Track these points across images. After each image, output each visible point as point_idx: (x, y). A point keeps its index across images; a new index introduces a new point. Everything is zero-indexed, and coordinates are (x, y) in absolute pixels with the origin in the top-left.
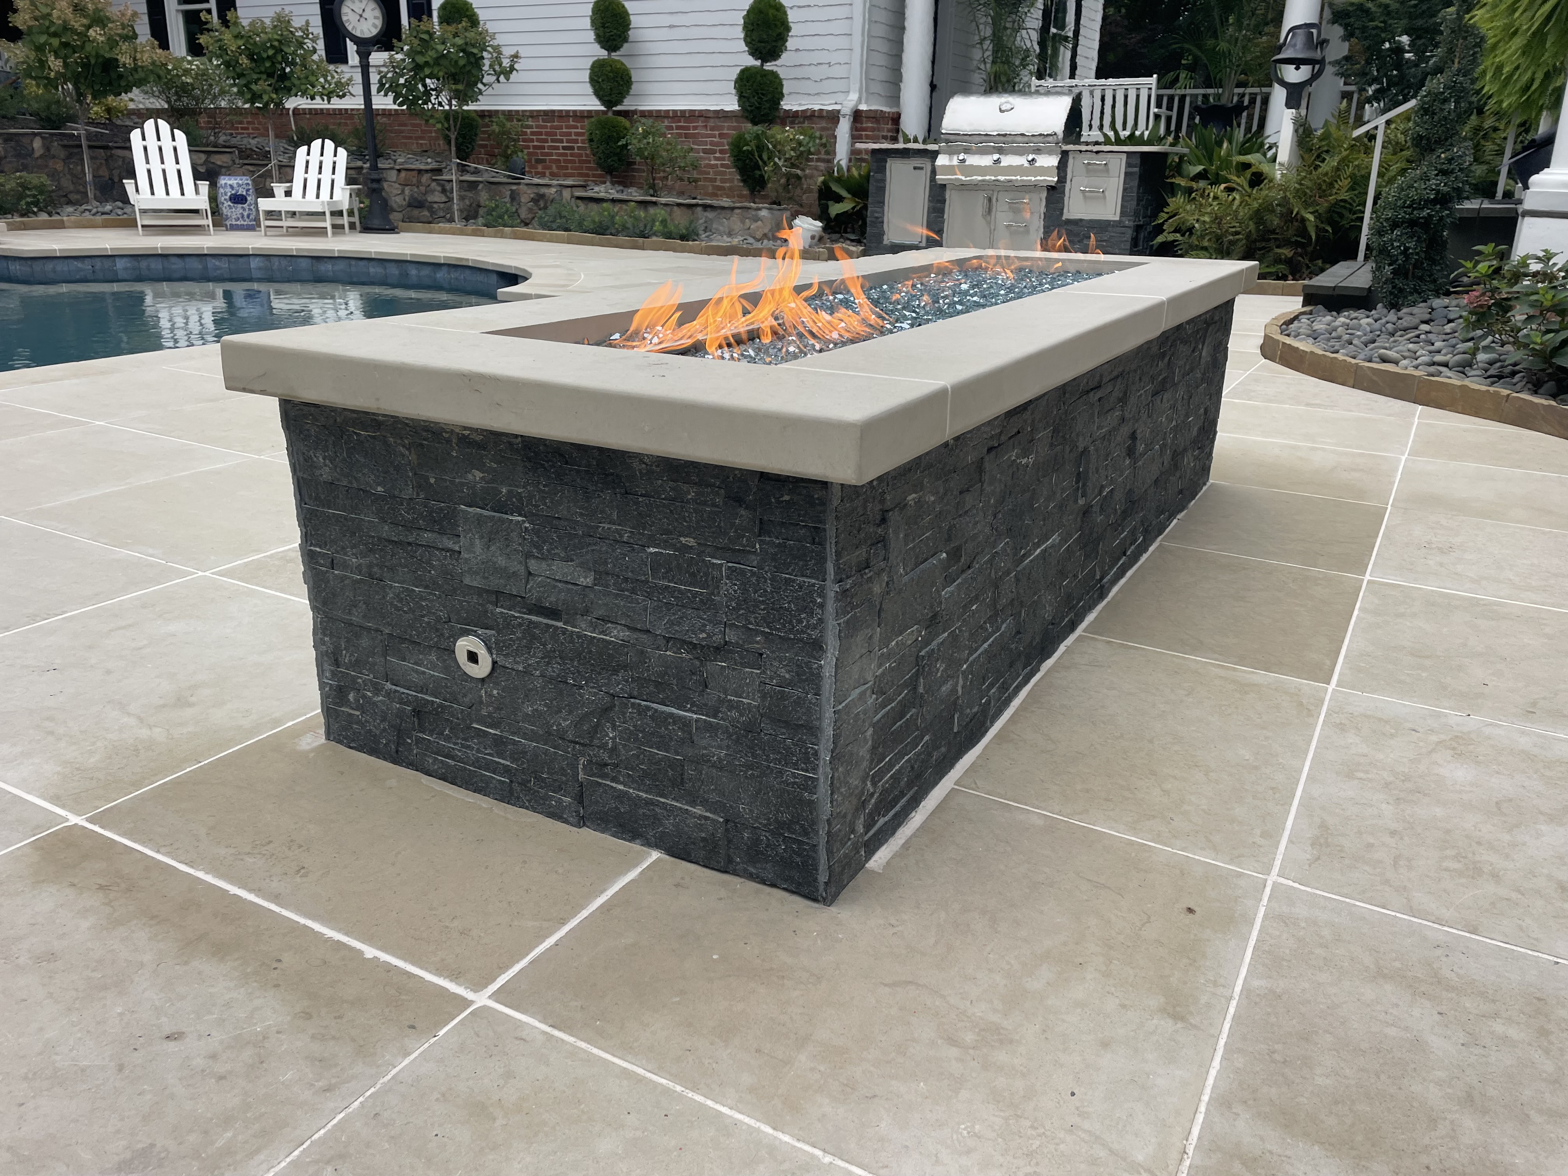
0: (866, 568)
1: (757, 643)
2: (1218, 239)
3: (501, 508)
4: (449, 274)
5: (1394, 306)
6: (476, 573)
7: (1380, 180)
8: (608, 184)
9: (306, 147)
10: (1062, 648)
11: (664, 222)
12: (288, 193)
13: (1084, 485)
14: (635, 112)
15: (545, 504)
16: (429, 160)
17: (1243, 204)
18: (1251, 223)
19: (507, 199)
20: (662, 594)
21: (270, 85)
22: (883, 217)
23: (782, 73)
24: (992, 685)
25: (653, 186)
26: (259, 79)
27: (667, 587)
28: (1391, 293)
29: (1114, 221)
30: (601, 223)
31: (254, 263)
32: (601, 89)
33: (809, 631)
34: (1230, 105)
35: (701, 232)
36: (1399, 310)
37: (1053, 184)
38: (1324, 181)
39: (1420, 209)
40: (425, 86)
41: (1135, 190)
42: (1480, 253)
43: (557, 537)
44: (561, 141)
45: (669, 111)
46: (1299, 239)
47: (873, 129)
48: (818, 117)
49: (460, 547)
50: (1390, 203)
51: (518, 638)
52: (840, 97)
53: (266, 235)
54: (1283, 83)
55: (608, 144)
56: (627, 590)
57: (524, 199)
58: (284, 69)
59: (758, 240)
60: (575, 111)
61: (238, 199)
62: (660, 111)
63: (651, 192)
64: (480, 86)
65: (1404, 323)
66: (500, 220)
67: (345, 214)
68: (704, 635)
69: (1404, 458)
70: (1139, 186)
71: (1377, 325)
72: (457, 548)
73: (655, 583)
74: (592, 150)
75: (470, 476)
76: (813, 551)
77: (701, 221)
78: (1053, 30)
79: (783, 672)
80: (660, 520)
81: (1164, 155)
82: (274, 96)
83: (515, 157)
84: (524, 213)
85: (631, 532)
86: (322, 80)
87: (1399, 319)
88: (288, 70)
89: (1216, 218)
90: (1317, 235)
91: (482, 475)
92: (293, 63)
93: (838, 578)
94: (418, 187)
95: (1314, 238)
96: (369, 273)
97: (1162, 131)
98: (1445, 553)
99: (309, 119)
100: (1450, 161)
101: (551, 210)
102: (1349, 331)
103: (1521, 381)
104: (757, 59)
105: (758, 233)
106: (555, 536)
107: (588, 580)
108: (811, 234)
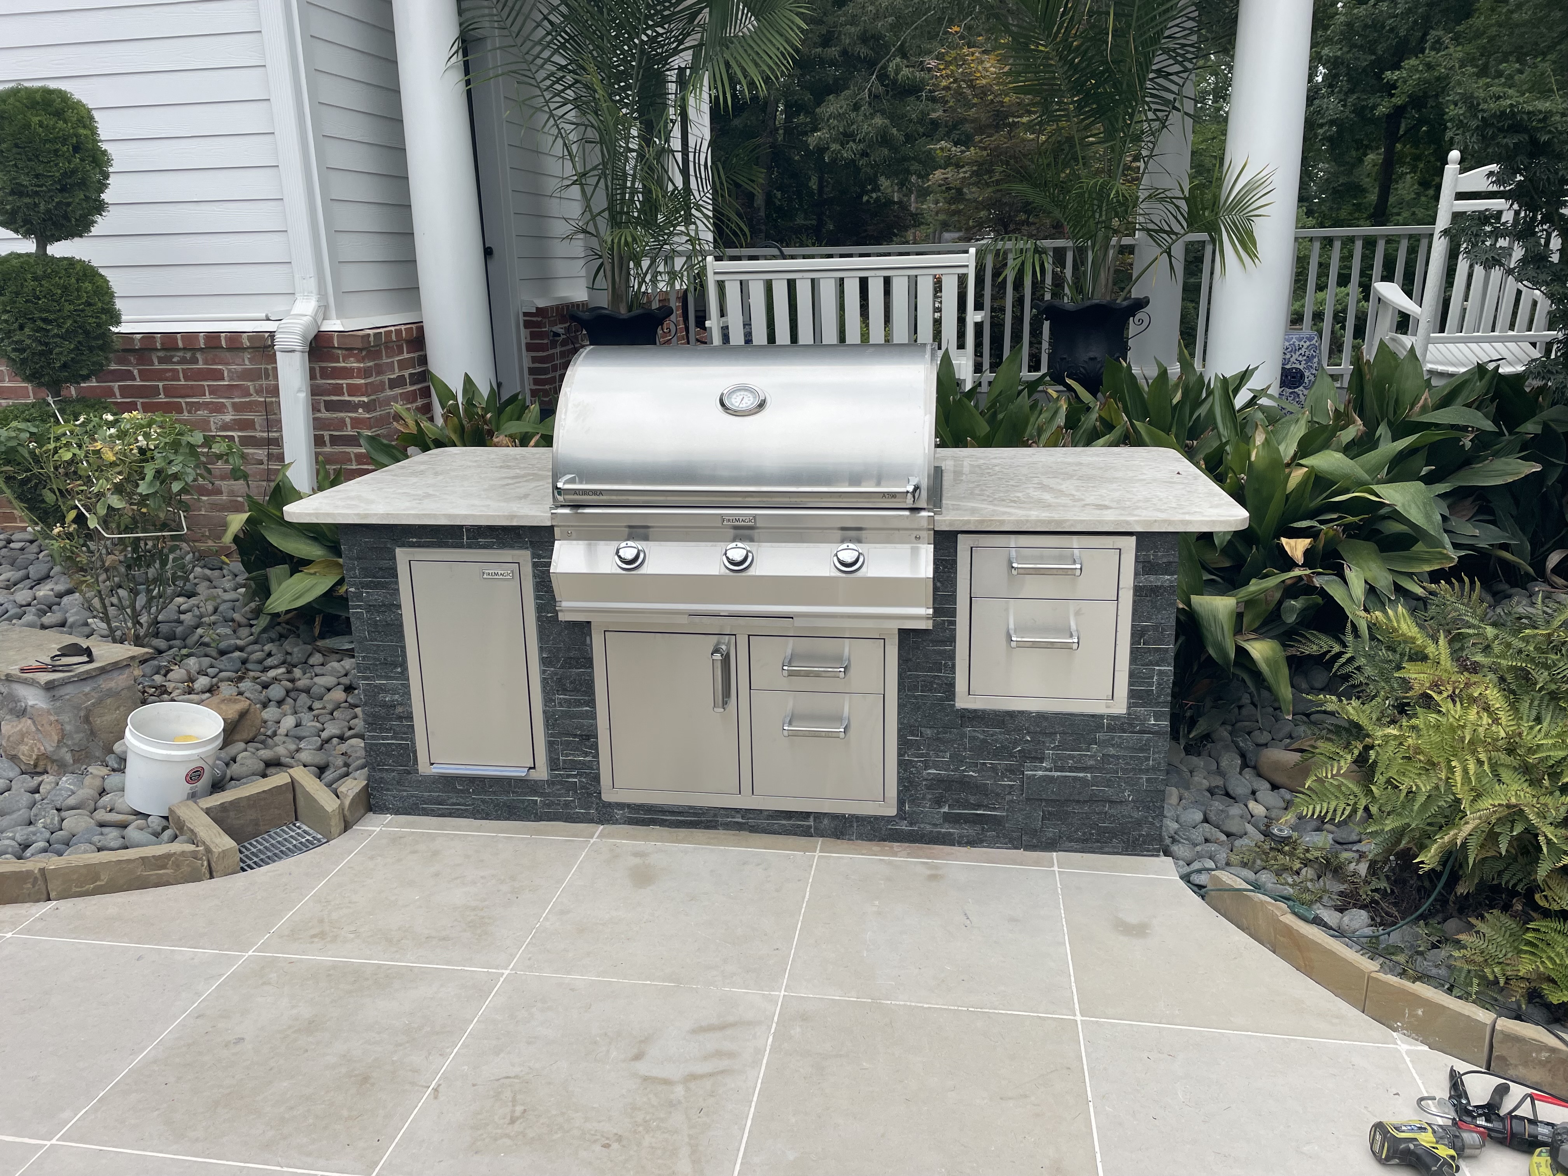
104: (26, 235)
105: (24, 748)
108: (183, 771)
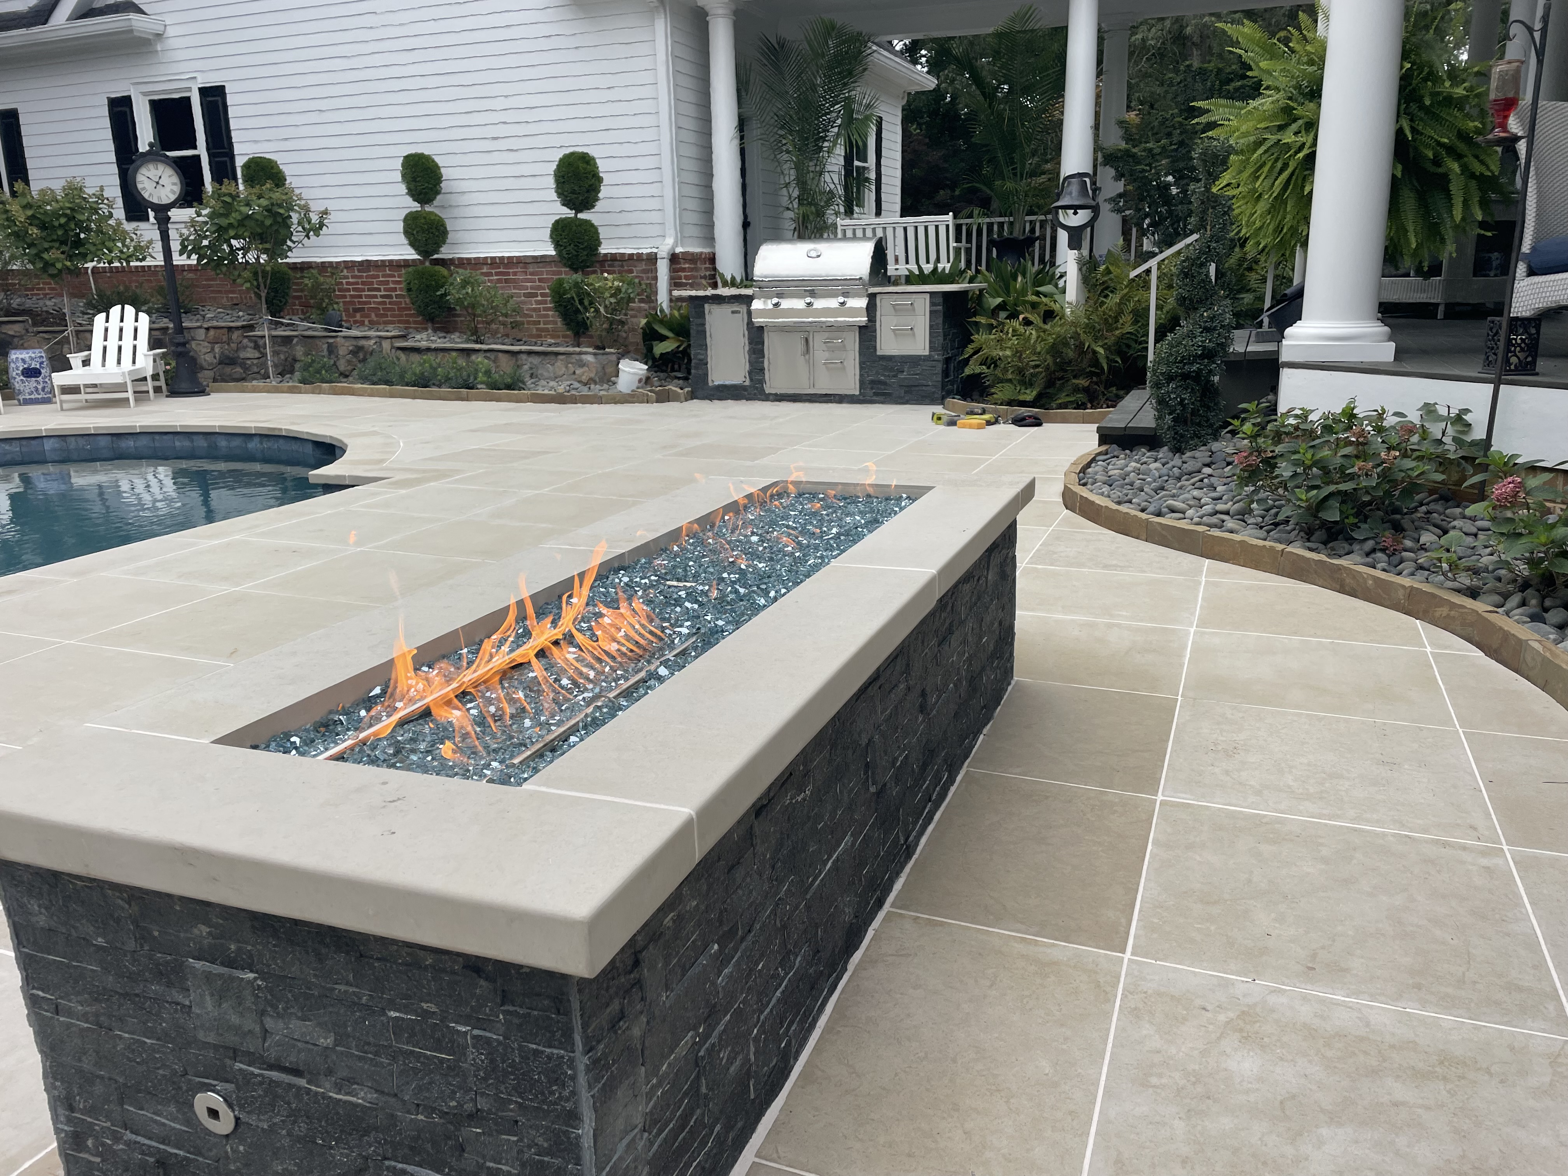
0: (620, 1019)
1: (511, 1110)
2: (1020, 371)
3: (231, 964)
4: (261, 443)
5: (1178, 450)
6: (210, 1029)
7: (1159, 312)
8: (430, 331)
9: (104, 315)
10: (870, 933)
11: (488, 373)
12: (86, 363)
13: (873, 773)
14: (450, 261)
15: (277, 964)
16: (241, 314)
17: (1040, 339)
18: (1048, 357)
19: (325, 353)
20: (407, 1059)
21: (63, 253)
22: (706, 359)
23: (597, 221)
24: (791, 1023)
25: (475, 332)
26: (51, 248)
27: (412, 1052)
28: (1174, 439)
29: (925, 356)
30: (423, 374)
31: (48, 445)
32: (416, 239)
33: (562, 1103)
34: (1022, 238)
35: (526, 380)
36: (1183, 454)
37: (864, 324)
38: (1110, 316)
39: (1190, 364)
40: (231, 246)
41: (941, 326)
42: (1246, 411)
43: (292, 996)
44: (379, 290)
45: (487, 258)
46: (1093, 369)
47: (691, 270)
48: (636, 260)
49: (191, 1002)
50: (1163, 358)
51: (260, 1096)
52: (657, 242)
53: (62, 409)
54: (1065, 227)
55: (427, 293)
56: (371, 1053)
57: (342, 351)
58: (79, 234)
59: (585, 384)
60: (391, 261)
61: (31, 373)
62: (478, 258)
63: (474, 338)
64: (289, 243)
65: (1188, 467)
66: (318, 376)
67: (149, 379)
68: (455, 1103)
69: (1192, 630)
70: (944, 322)
71: (1164, 471)
72: (187, 1003)
73: (398, 1048)
74: (411, 299)
75: (196, 931)
76: (558, 1022)
77: (526, 367)
78: (857, 163)
79: (540, 1141)
80: (398, 985)
81: (963, 294)
82: (68, 264)
83: (330, 308)
84: (342, 366)
85: (369, 995)
86: (119, 244)
87: (1184, 462)
88: (82, 236)
89: (1017, 352)
90: (1110, 367)
91: (208, 930)
92: (88, 230)
93: (587, 1048)
94: (228, 344)
95: (1106, 368)
96: (175, 447)
97: (963, 265)
98: (1231, 756)
99: (109, 277)
100: (1212, 319)
101: (371, 362)
102: (1141, 476)
103: (1294, 529)
104: (571, 209)
105: (584, 377)
106: (290, 995)
107: (329, 1040)
108: (638, 378)
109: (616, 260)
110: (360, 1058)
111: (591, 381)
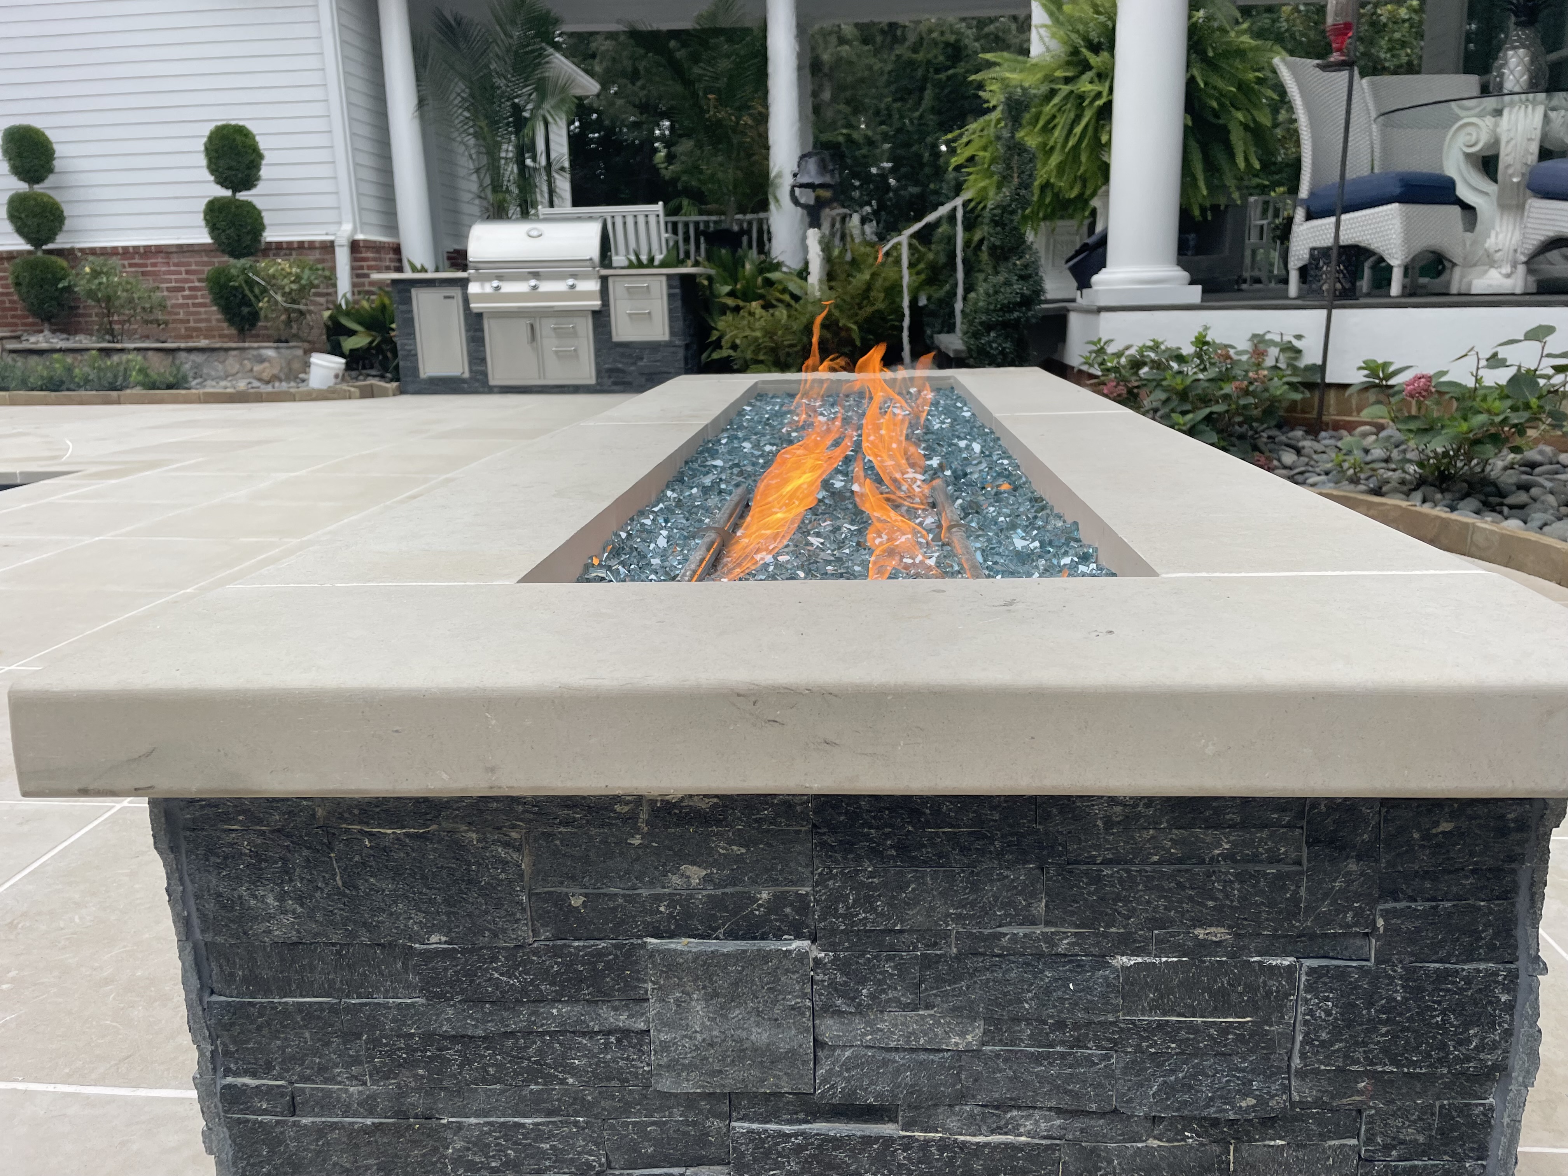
3: (756, 930)
6: (690, 1067)
8: (46, 332)
11: (140, 371)
14: (71, 251)
15: (871, 910)
20: (1147, 1039)
22: (416, 349)
23: (259, 203)
25: (111, 332)
27: (1161, 1025)
29: (665, 342)
30: (52, 377)
32: (25, 225)
33: (1481, 1055)
34: (735, 230)
35: (190, 379)
37: (597, 309)
39: (1010, 311)
41: (680, 309)
43: (895, 968)
47: (375, 259)
48: (308, 249)
49: (647, 1022)
52: (332, 228)
54: (803, 206)
55: (41, 287)
56: (1064, 1043)
59: (268, 382)
62: (105, 248)
63: (107, 337)
68: (1251, 1101)
70: (682, 305)
72: (639, 1025)
73: (1133, 1023)
74: (20, 295)
75: (675, 880)
77: (188, 367)
78: (527, 162)
79: (1413, 1133)
80: (1149, 902)
85: (1076, 934)
91: (705, 873)
104: (227, 188)
105: (265, 374)
106: (888, 968)
107: (969, 1038)
108: (333, 373)
109: (282, 249)
110: (1037, 1059)
111: (275, 378)
